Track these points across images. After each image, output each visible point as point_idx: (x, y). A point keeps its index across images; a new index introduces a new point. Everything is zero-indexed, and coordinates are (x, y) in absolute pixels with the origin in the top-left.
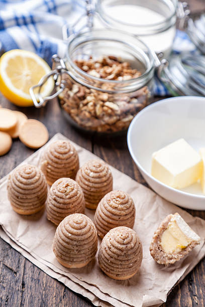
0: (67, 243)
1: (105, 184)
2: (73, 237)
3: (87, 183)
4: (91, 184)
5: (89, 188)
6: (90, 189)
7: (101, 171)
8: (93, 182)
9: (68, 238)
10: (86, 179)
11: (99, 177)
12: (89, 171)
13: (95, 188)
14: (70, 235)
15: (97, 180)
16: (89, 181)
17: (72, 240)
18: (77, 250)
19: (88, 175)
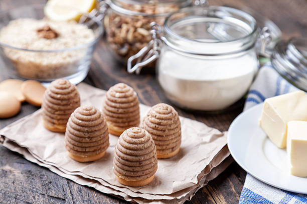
0: (78, 130)
1: (132, 104)
2: (84, 122)
3: (113, 104)
4: (118, 105)
5: (116, 109)
6: (118, 111)
7: (127, 91)
8: (120, 103)
9: (78, 125)
10: (112, 101)
11: (125, 97)
12: (114, 93)
13: (122, 108)
14: (80, 121)
15: (124, 100)
16: (115, 102)
17: (82, 126)
18: (89, 138)
19: (114, 97)
